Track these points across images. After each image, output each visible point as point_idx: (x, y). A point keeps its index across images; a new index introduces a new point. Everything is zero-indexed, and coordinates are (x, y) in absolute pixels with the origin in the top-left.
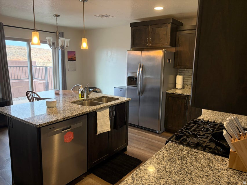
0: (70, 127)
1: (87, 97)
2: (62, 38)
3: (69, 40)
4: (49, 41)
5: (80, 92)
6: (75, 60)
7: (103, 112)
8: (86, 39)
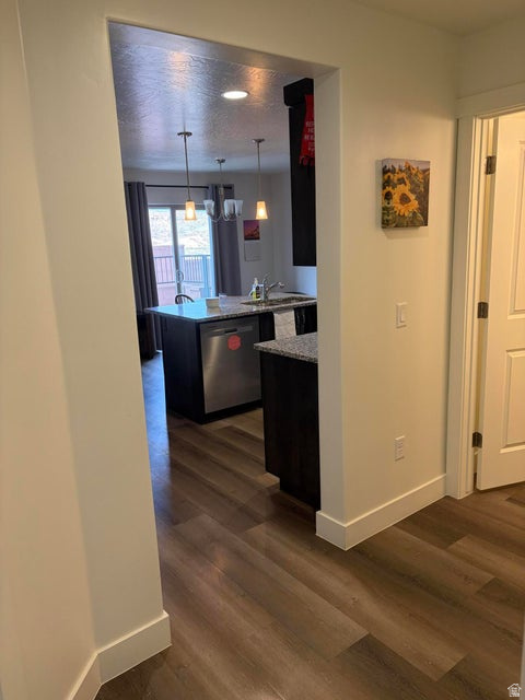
0: (235, 330)
1: (266, 297)
2: (231, 201)
3: (241, 202)
4: (209, 206)
5: (254, 290)
6: (258, 238)
7: (285, 315)
8: (263, 203)
